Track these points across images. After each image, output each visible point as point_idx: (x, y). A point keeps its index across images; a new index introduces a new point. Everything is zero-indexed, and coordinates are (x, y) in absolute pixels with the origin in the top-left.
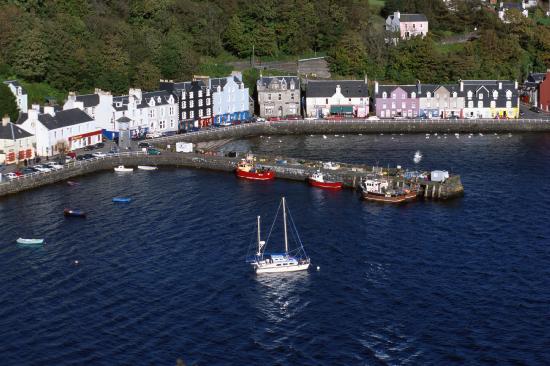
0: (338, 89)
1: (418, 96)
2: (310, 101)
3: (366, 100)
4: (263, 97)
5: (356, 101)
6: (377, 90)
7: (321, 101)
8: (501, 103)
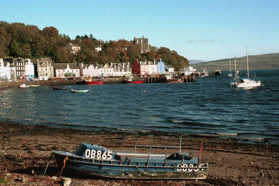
0: (68, 66)
1: (98, 68)
2: (57, 71)
3: (78, 70)
4: (39, 69)
5: (75, 71)
6: (82, 66)
7: (61, 71)
8: (125, 70)
